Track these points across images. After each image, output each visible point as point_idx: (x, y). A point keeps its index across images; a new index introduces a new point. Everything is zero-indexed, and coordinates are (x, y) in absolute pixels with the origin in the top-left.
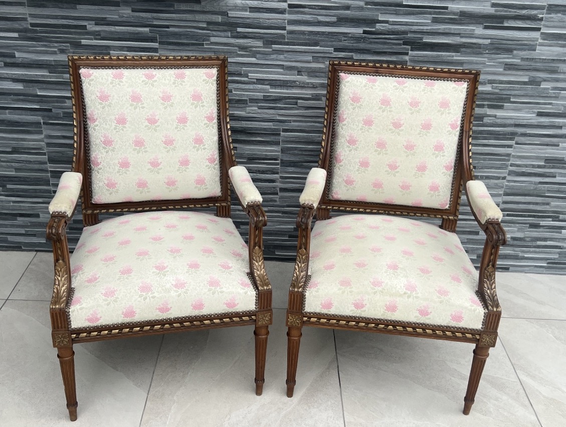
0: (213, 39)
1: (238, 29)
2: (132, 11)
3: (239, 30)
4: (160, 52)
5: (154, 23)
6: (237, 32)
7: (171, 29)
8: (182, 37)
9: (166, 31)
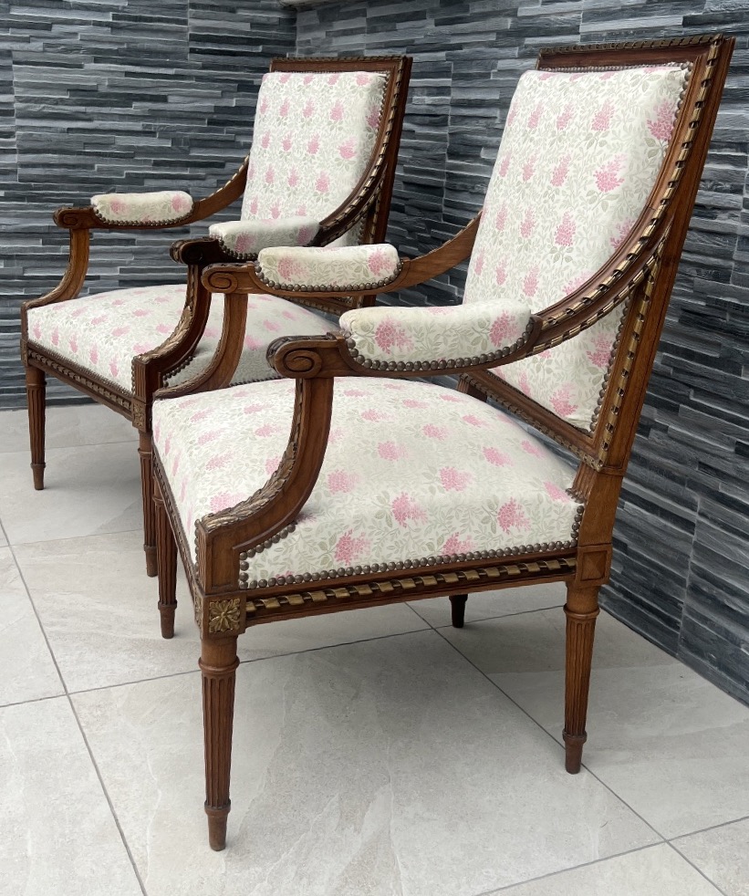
0: (502, 64)
1: (527, 39)
2: (436, 25)
3: (528, 41)
4: (452, 94)
5: (452, 42)
6: (526, 46)
7: (465, 50)
8: (474, 63)
9: (458, 55)
